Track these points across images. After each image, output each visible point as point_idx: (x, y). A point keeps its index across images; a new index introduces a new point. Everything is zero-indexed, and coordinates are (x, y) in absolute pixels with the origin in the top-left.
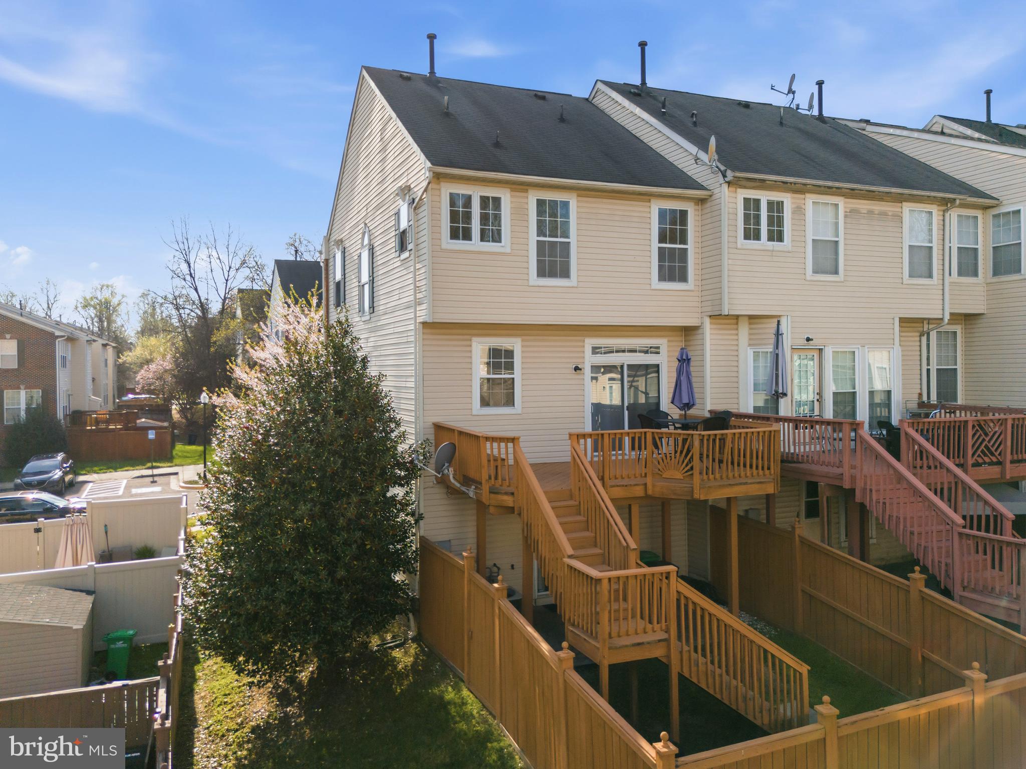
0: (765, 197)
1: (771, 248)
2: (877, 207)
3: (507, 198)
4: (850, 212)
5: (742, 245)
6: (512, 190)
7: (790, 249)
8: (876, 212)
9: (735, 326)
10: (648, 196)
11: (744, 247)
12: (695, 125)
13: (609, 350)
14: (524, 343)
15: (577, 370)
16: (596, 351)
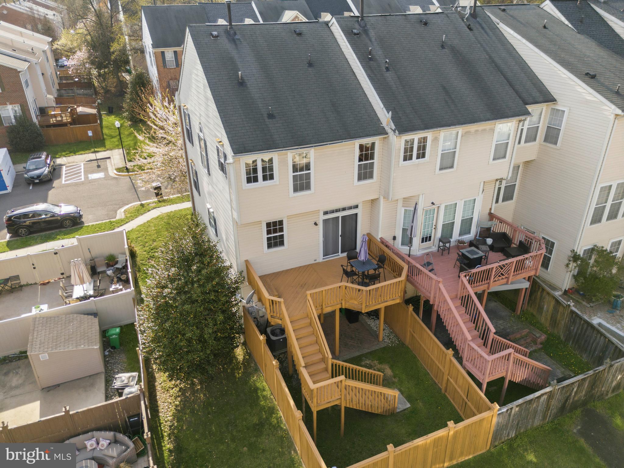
0: (417, 137)
1: (417, 163)
2: (481, 127)
3: (276, 157)
4: (465, 134)
5: (402, 164)
7: (428, 161)
12: (387, 69)
13: (333, 212)
14: (288, 217)
15: (316, 224)
16: (326, 213)
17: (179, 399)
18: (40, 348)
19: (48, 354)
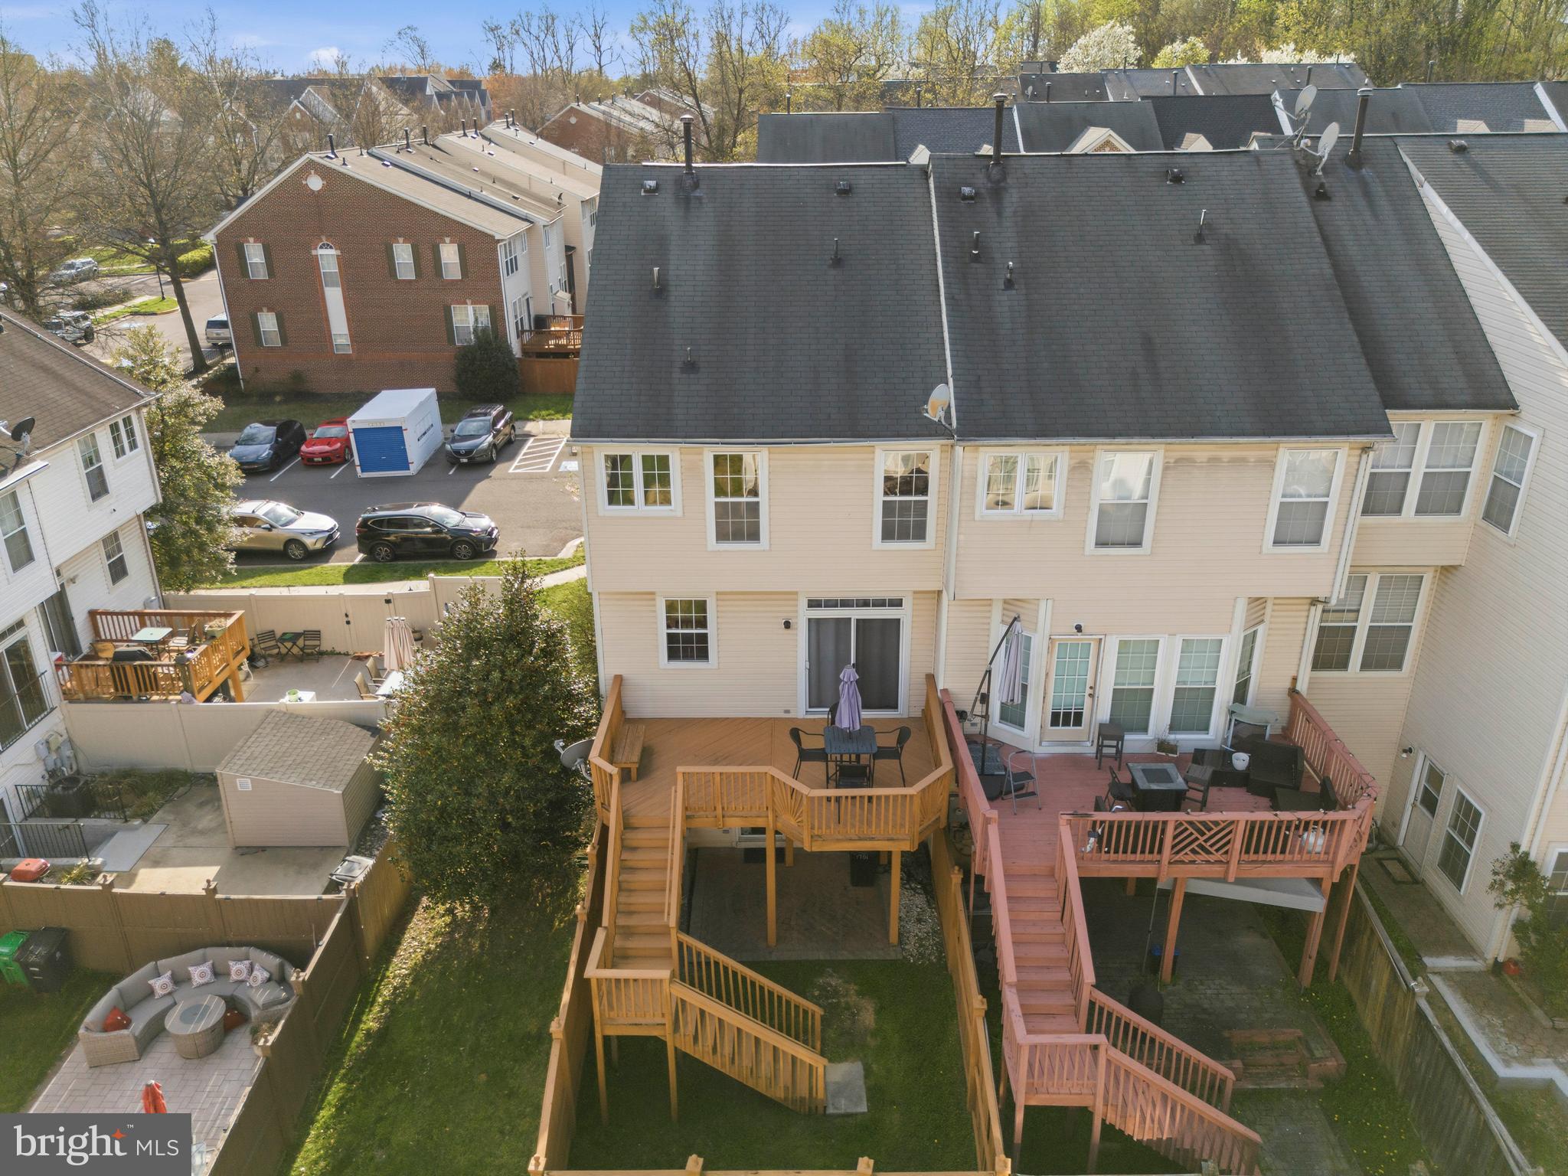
0: (1024, 453)
2: (1229, 452)
3: (676, 456)
4: (1175, 463)
5: (983, 516)
7: (1060, 519)
11: (987, 517)
12: (1009, 284)
13: (831, 604)
14: (720, 597)
15: (787, 625)
16: (814, 604)
17: (439, 940)
18: (242, 765)
19: (253, 781)
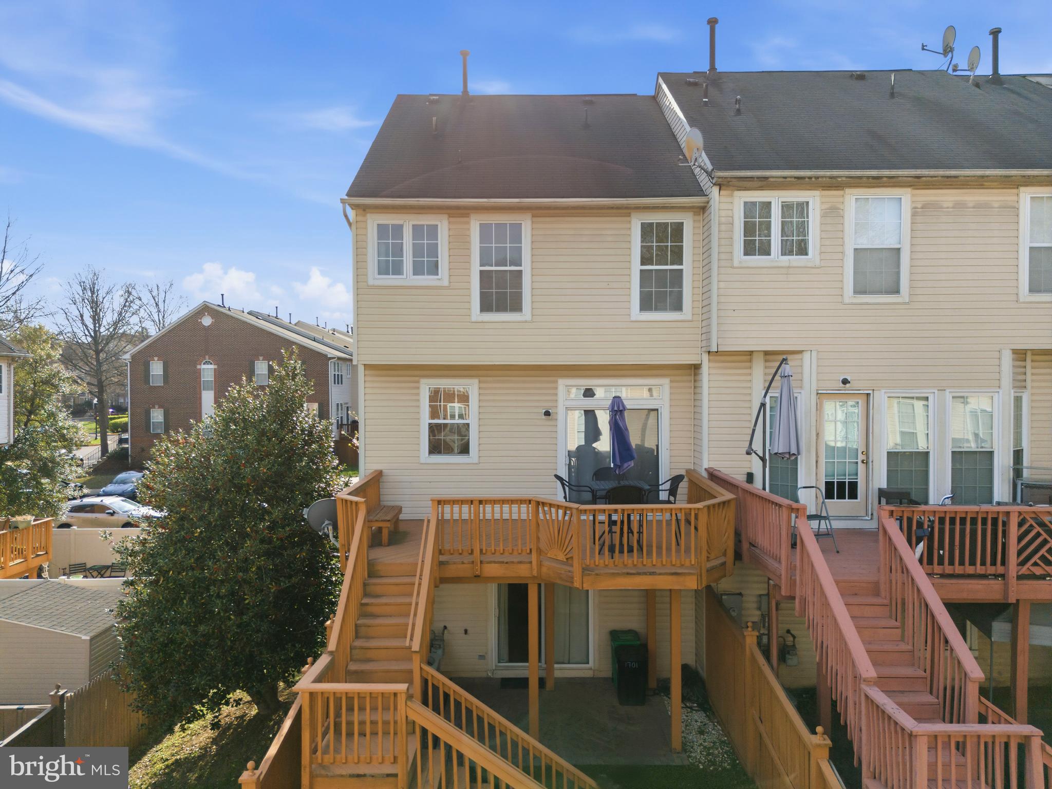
0: (776, 199)
1: (787, 264)
2: (972, 197)
3: (444, 226)
4: (922, 208)
5: (740, 262)
6: (450, 216)
7: (818, 263)
8: (971, 205)
9: (748, 364)
10: (626, 211)
11: (744, 265)
12: (737, 112)
15: (547, 415)
